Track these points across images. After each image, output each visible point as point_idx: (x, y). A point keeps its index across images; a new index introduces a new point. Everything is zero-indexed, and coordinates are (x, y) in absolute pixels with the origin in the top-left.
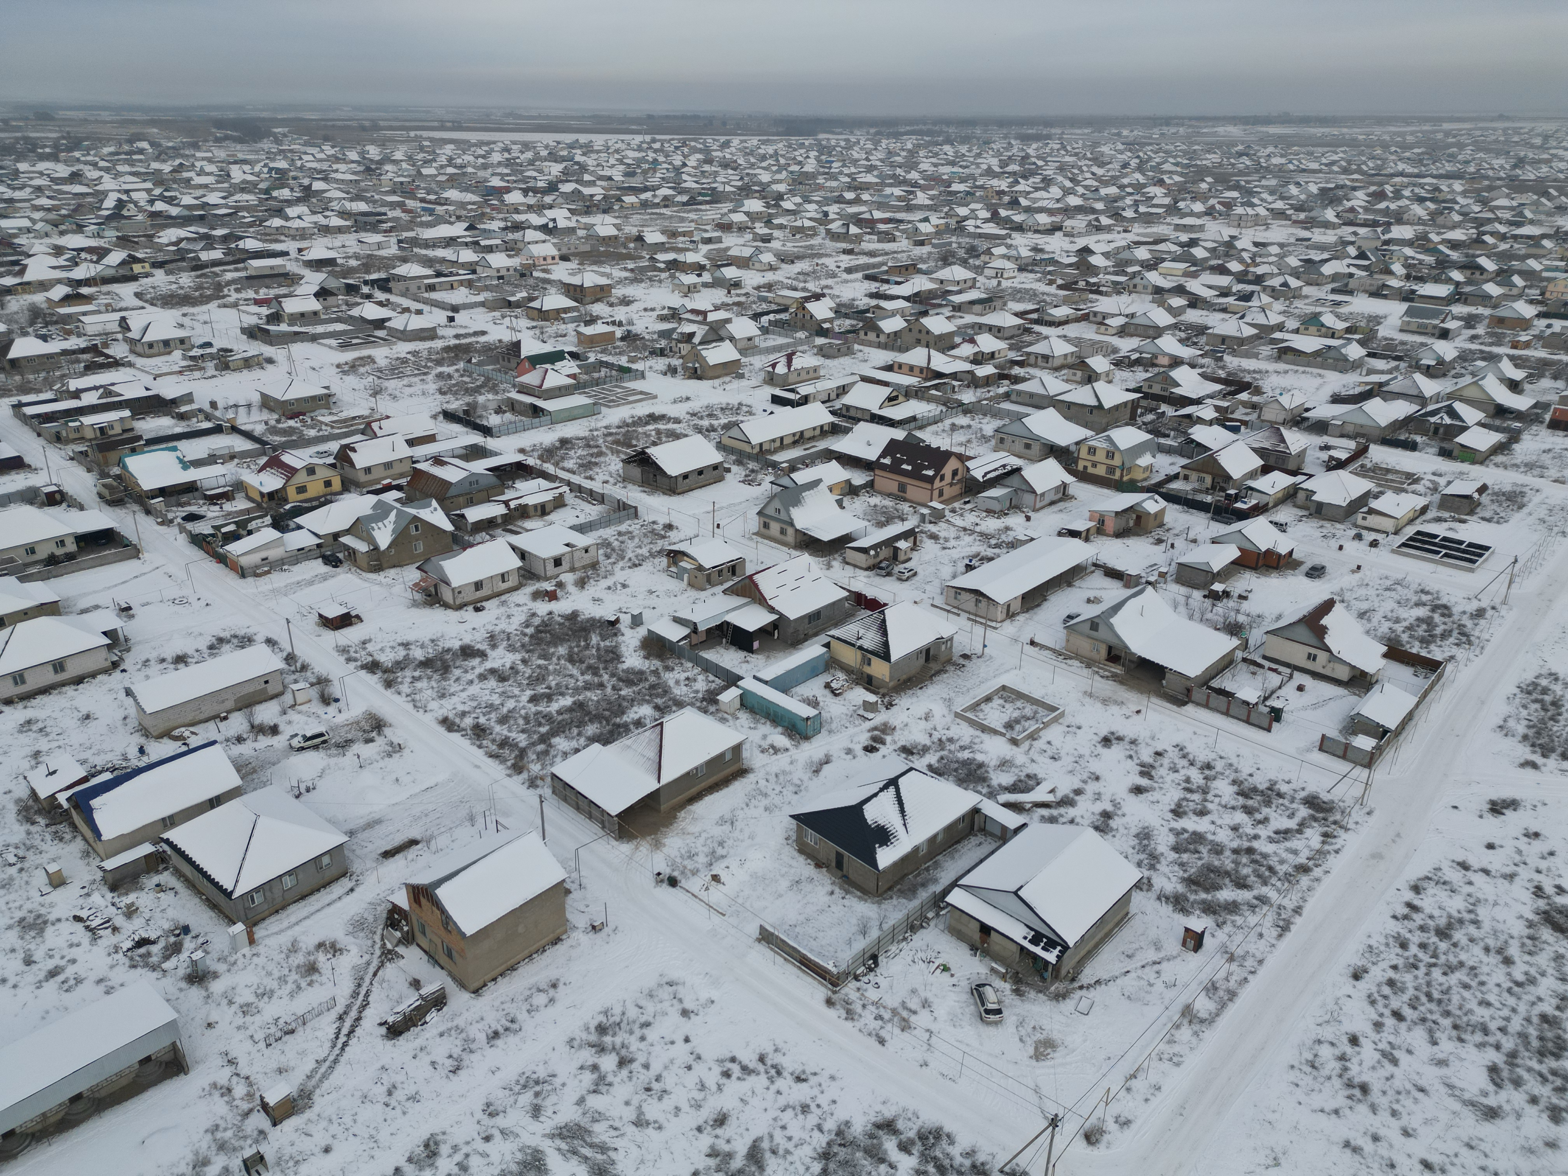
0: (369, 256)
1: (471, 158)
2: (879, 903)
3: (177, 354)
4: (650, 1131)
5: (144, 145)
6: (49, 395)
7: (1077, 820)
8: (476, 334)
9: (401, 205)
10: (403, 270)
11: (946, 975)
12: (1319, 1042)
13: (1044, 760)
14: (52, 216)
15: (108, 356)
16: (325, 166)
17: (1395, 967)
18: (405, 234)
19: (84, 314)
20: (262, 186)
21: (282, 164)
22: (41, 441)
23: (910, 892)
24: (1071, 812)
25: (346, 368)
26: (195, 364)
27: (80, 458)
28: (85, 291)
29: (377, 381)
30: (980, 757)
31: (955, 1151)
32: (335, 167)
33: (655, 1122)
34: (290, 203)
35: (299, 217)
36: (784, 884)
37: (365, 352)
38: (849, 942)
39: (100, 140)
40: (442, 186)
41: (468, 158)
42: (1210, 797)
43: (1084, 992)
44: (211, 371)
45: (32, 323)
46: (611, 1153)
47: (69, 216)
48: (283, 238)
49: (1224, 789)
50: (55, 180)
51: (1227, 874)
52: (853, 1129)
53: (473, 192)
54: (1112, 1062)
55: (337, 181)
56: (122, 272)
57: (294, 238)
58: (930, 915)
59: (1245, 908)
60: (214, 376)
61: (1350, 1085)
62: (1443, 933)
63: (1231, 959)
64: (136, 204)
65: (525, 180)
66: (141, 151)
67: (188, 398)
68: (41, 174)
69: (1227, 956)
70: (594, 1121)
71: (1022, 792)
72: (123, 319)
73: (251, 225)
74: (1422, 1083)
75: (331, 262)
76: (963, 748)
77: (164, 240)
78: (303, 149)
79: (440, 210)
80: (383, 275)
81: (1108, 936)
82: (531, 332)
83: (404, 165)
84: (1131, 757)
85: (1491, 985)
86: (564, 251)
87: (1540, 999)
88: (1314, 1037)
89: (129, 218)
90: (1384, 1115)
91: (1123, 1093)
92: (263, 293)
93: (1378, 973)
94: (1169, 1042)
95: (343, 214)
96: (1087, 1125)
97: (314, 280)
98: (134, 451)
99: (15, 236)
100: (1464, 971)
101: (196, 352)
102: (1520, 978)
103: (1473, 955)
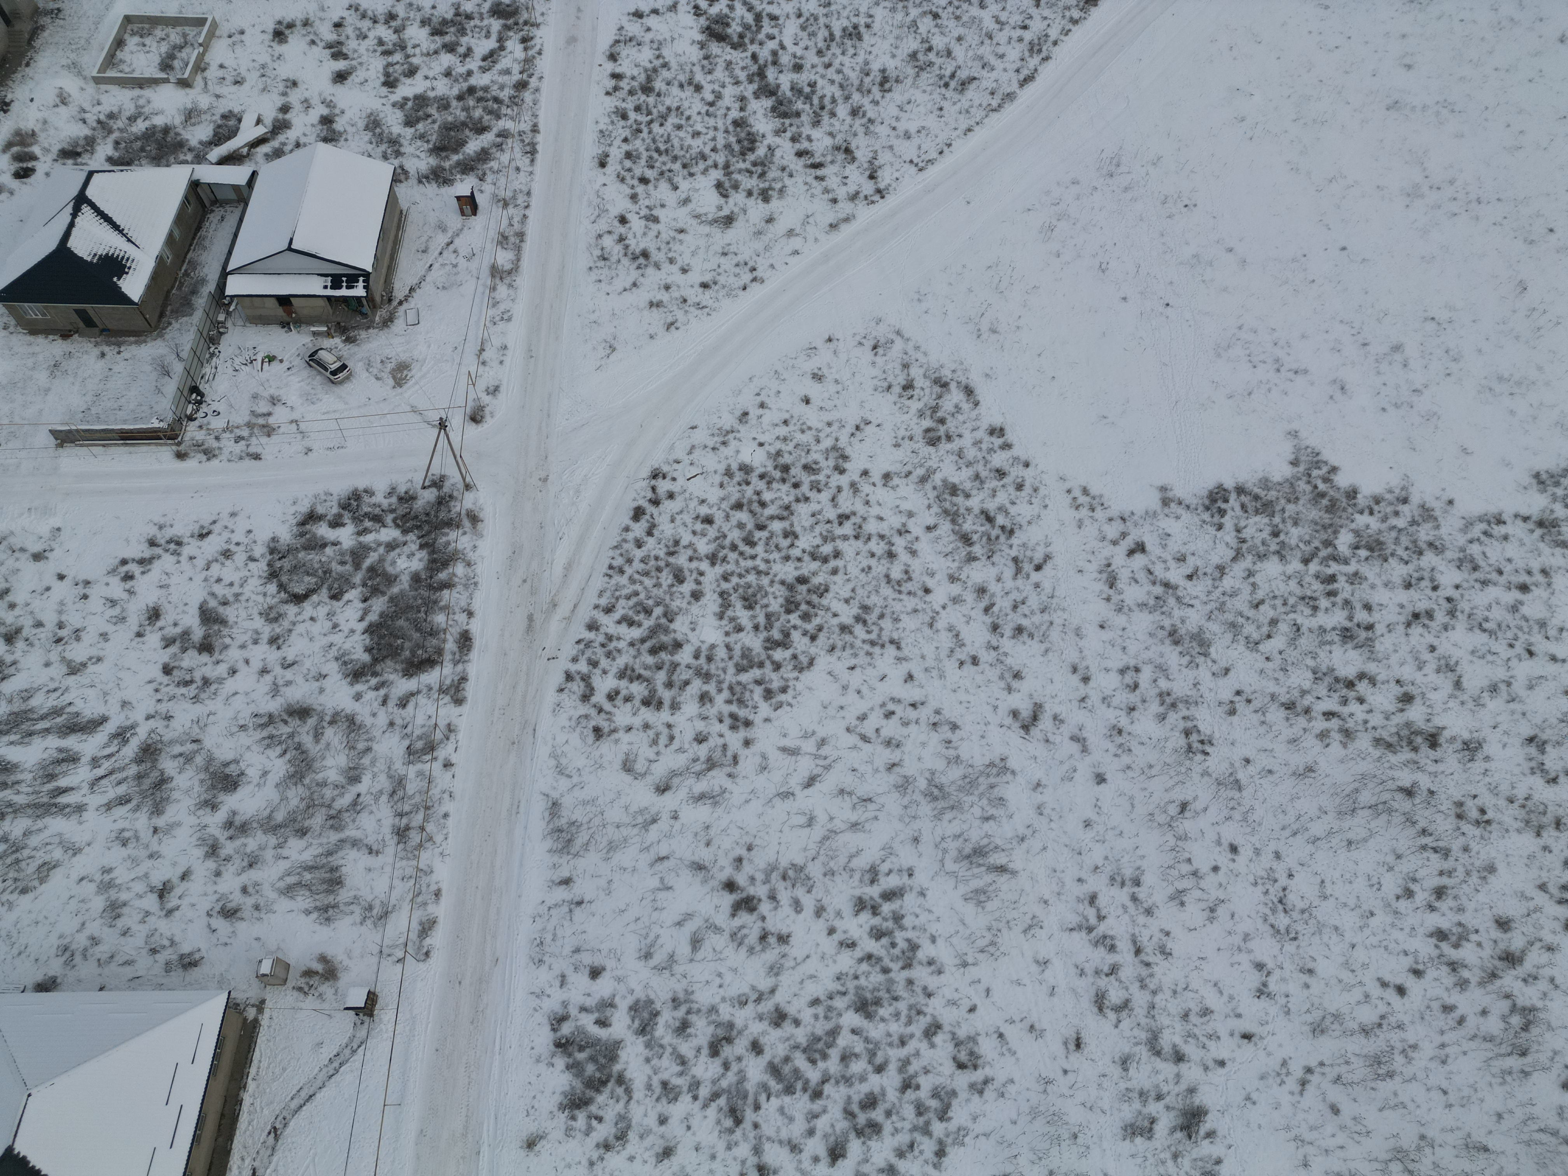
2: (161, 336)
4: (91, 668)
7: (302, 140)
11: (275, 364)
12: (600, 236)
13: (227, 90)
17: (625, 140)
23: (185, 307)
24: (291, 135)
30: (159, 121)
31: (379, 498)
33: (90, 659)
36: (42, 377)
38: (159, 391)
42: (410, 51)
43: (405, 306)
46: (68, 710)
49: (417, 34)
51: (464, 124)
52: (282, 541)
54: (460, 349)
58: (221, 317)
59: (494, 150)
61: (635, 258)
62: (647, 89)
63: (506, 205)
69: (501, 204)
70: (26, 700)
71: (229, 138)
74: (680, 225)
76: (132, 119)
81: (397, 243)
84: (313, 42)
85: (695, 117)
87: (728, 109)
88: (594, 235)
90: (666, 266)
91: (481, 368)
93: (616, 152)
94: (494, 306)
96: (468, 410)
100: (673, 113)
102: (710, 97)
103: (675, 96)
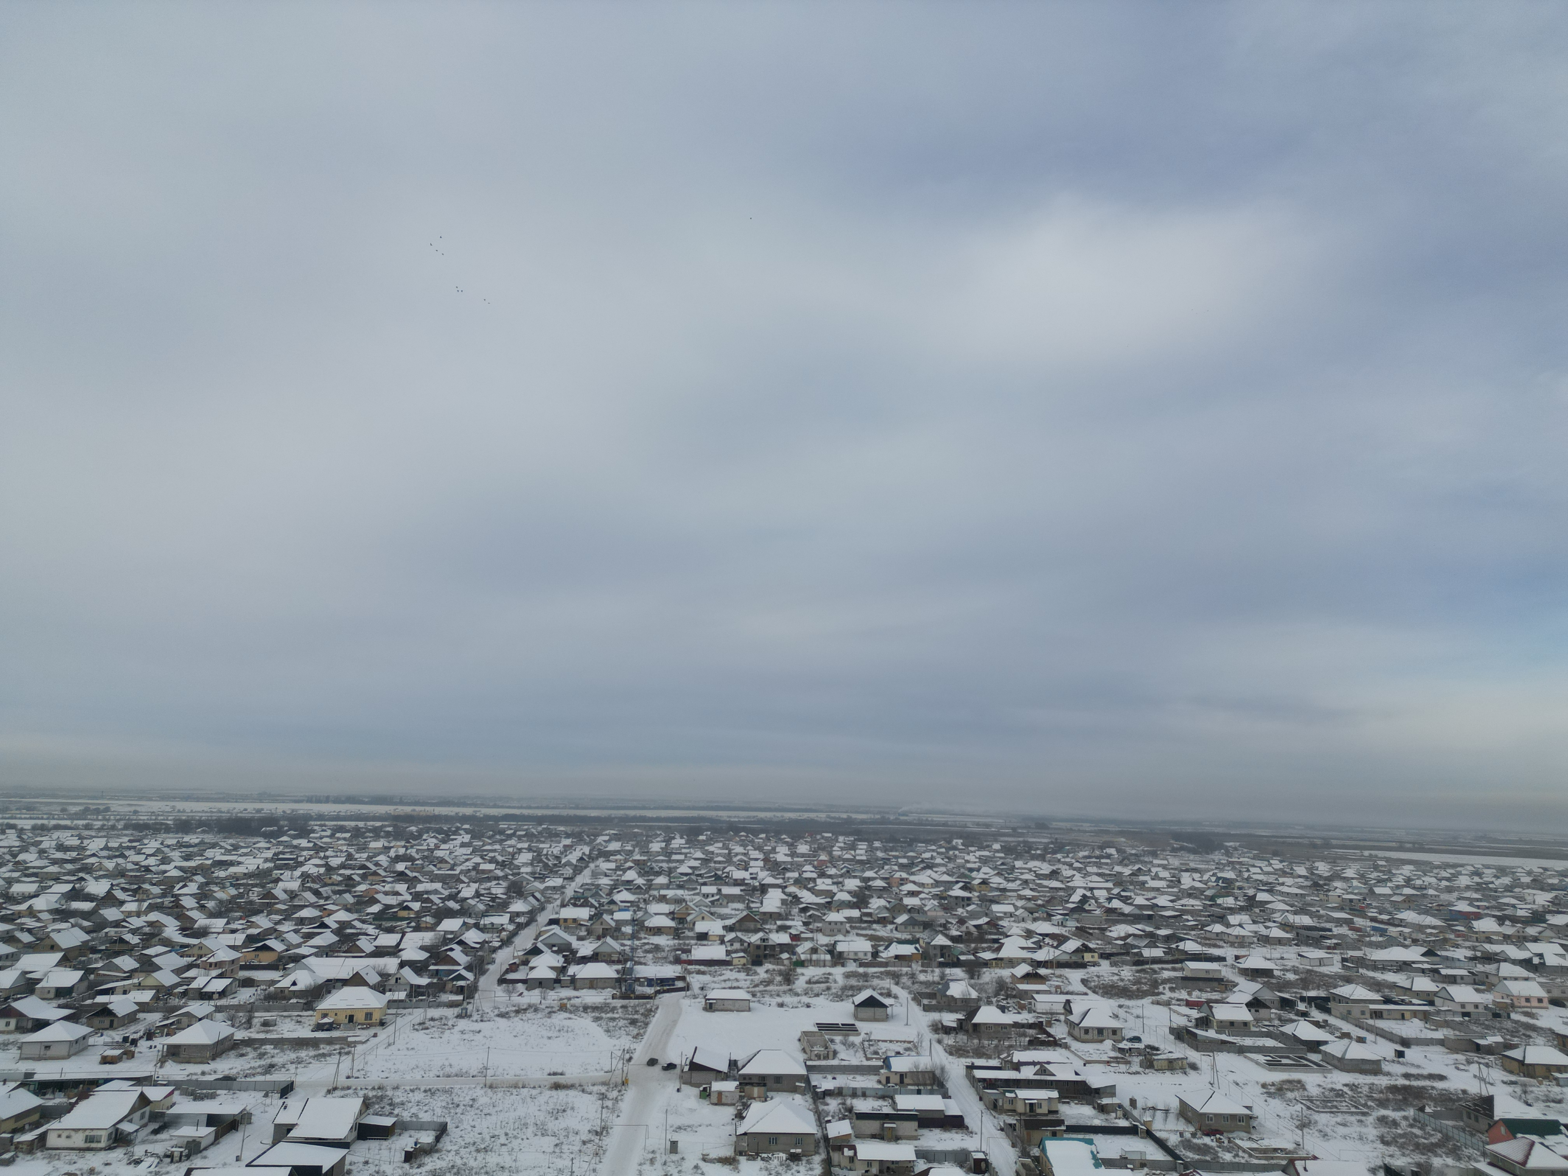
0: (1309, 971)
1: (1433, 881)
3: (1108, 1043)
5: (1112, 851)
6: (994, 1062)
8: (1431, 1077)
9: (1349, 923)
10: (1345, 990)
14: (1031, 905)
15: (1049, 1035)
16: (1271, 878)
18: (1351, 953)
19: (1038, 992)
20: (1209, 893)
21: (1230, 875)
22: (980, 1106)
25: (1272, 1089)
26: (1123, 1057)
27: (1008, 1129)
28: (1042, 971)
29: (1306, 1112)
32: (1281, 880)
34: (1232, 911)
35: (1240, 925)
37: (1295, 1076)
39: (1078, 845)
40: (1397, 907)
41: (1429, 880)
44: (1136, 1067)
45: (997, 994)
47: (1043, 906)
48: (1221, 943)
50: (1039, 876)
53: (1433, 916)
55: (1282, 893)
56: (1074, 959)
57: (1232, 944)
60: (1138, 1073)
64: (1096, 900)
65: (1500, 907)
66: (1109, 856)
67: (1111, 1091)
68: (1030, 870)
72: (1068, 1002)
73: (1193, 928)
75: (1267, 973)
77: (1114, 934)
78: (1251, 862)
79: (1393, 930)
80: (1322, 993)
82: (1509, 1089)
83: (1355, 883)
86: (1556, 993)
89: (1089, 911)
92: (1196, 996)
95: (1285, 926)
97: (1247, 989)
98: (1054, 1135)
99: (1001, 919)
101: (1125, 1045)
